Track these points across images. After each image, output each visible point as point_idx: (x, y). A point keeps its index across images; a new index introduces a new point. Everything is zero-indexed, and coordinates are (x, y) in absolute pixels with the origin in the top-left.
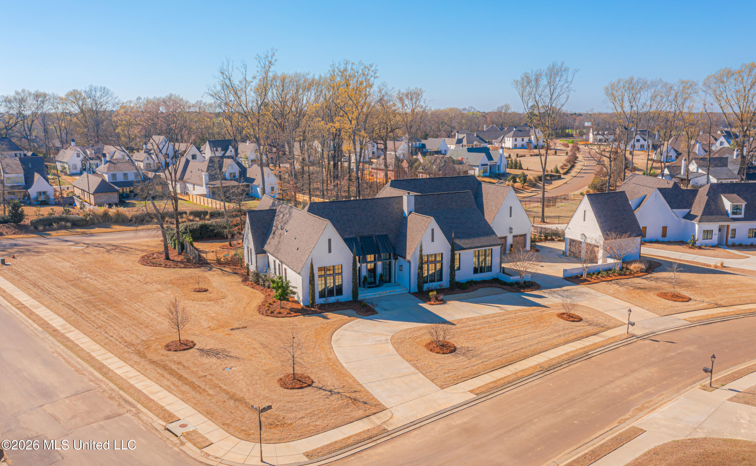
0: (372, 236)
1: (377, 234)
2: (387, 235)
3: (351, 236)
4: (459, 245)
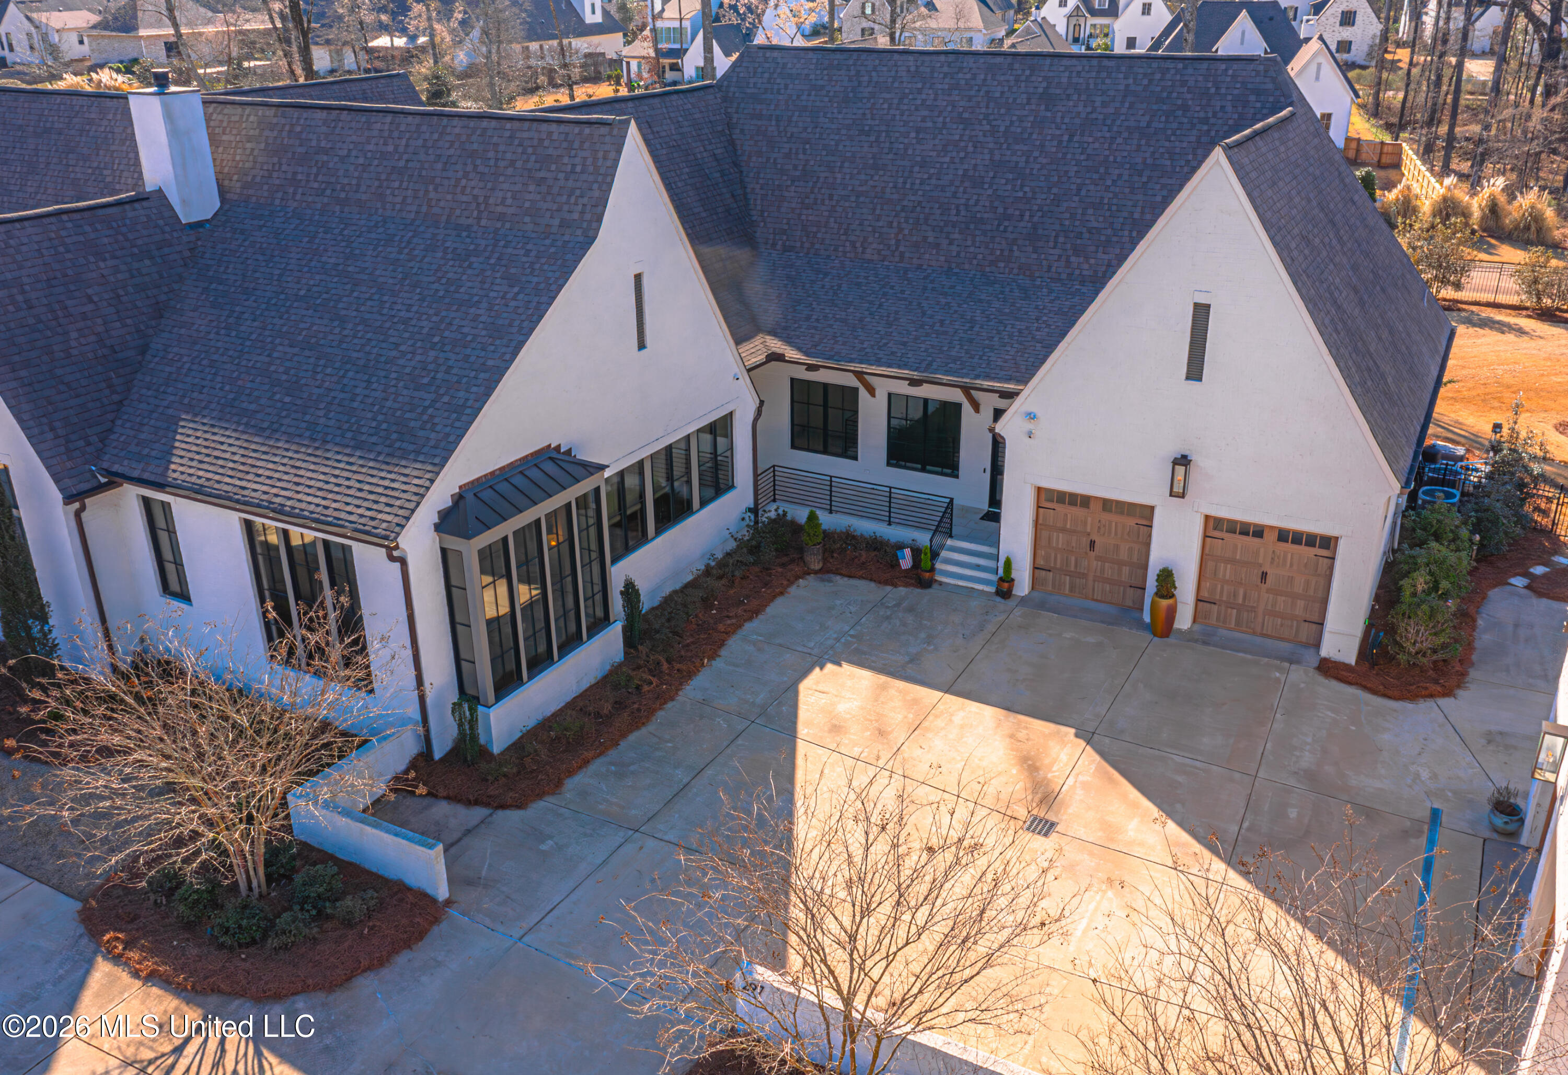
4: (167, 454)
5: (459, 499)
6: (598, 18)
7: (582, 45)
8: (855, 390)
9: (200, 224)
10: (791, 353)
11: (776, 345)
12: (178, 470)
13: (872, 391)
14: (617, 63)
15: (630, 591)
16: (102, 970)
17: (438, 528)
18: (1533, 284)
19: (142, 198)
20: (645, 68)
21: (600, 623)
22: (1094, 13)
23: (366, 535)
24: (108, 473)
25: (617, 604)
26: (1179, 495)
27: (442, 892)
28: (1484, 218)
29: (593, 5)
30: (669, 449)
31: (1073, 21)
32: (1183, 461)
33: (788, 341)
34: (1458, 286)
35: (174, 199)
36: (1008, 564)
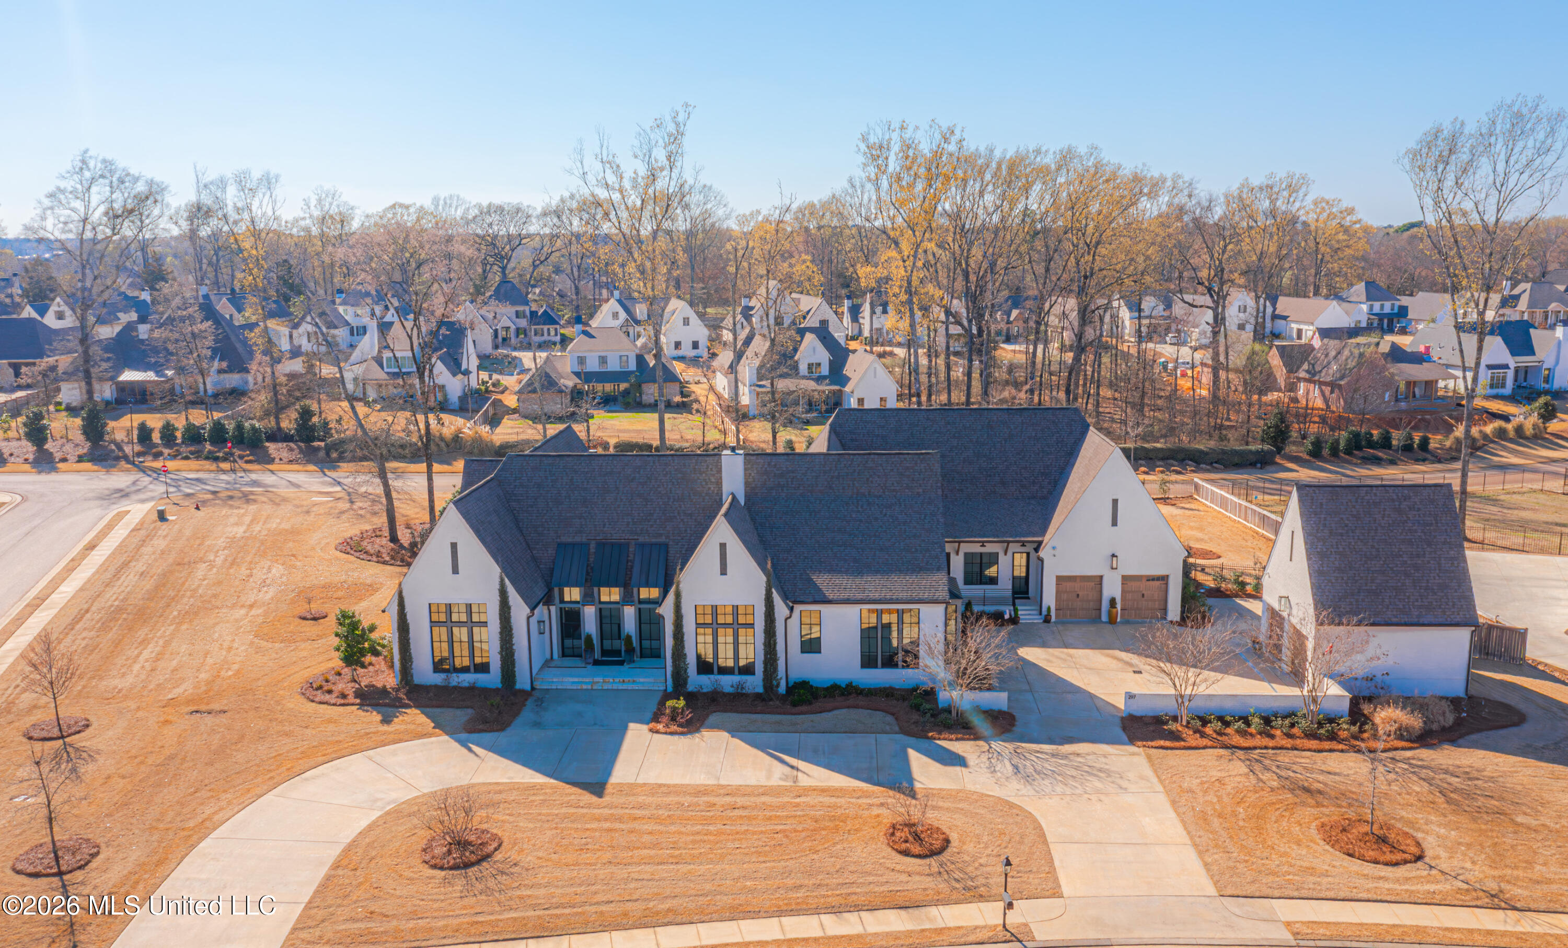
0: (628, 545)
1: (641, 539)
2: (666, 545)
3: (578, 539)
9: (744, 506)
13: (957, 553)
24: (793, 602)
26: (1111, 568)
32: (1113, 556)
36: (1049, 609)
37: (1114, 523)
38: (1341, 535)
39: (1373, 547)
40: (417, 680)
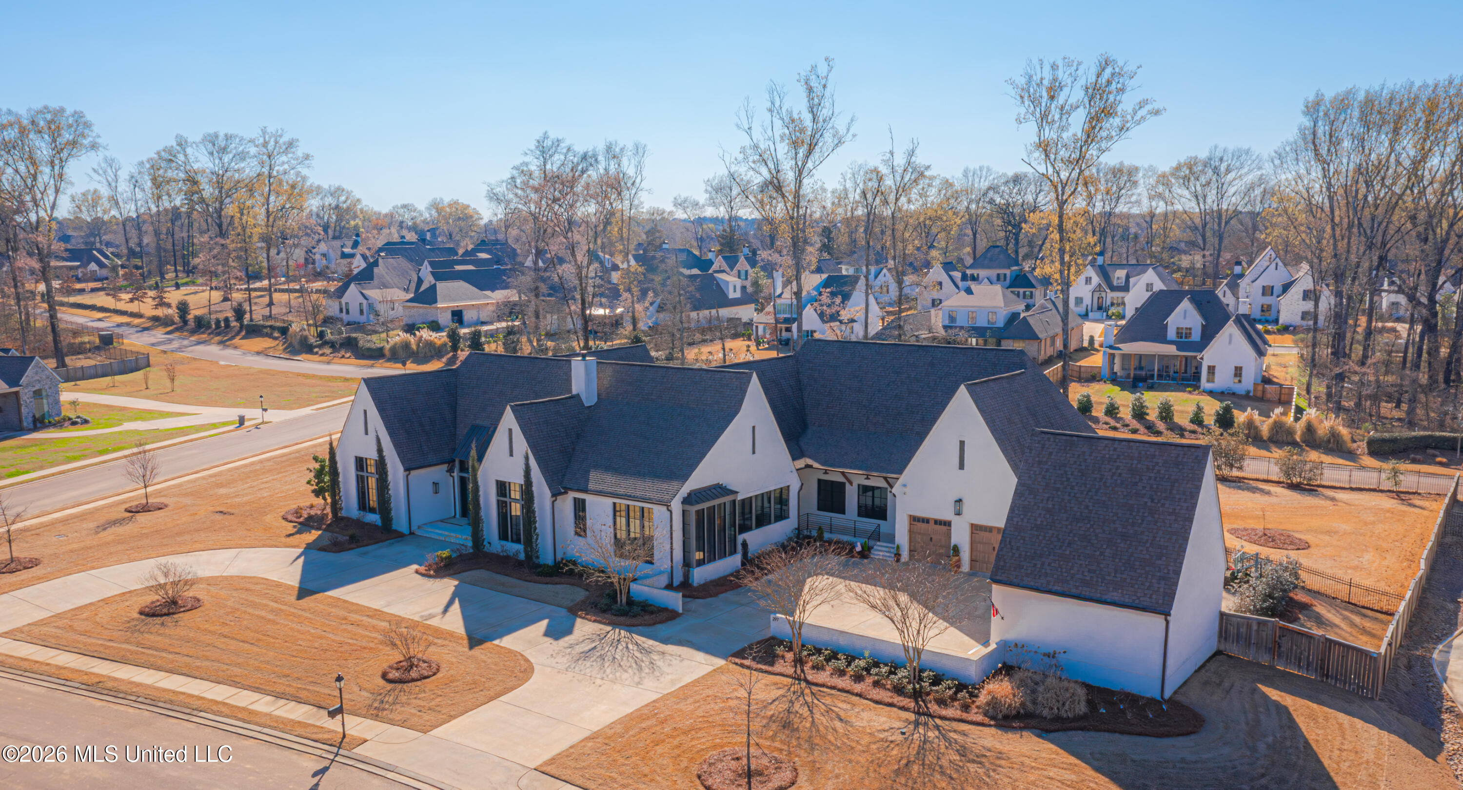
4: (587, 481)
5: (689, 494)
6: (738, 295)
7: (725, 312)
8: (844, 484)
9: (590, 407)
10: (816, 465)
11: (810, 461)
12: (591, 486)
13: (851, 483)
14: (749, 324)
15: (745, 545)
16: (579, 620)
17: (683, 503)
18: (1288, 470)
19: (573, 397)
20: (768, 332)
21: (734, 552)
22: (1113, 288)
23: (660, 503)
24: (564, 488)
25: (739, 547)
26: (958, 514)
27: (681, 611)
28: (1303, 434)
29: (735, 287)
30: (763, 494)
31: (1097, 295)
32: (959, 501)
33: (816, 460)
34: (1240, 468)
35: (583, 397)
36: (898, 547)
37: (962, 466)
38: (1058, 489)
39: (1087, 507)
40: (343, 513)
